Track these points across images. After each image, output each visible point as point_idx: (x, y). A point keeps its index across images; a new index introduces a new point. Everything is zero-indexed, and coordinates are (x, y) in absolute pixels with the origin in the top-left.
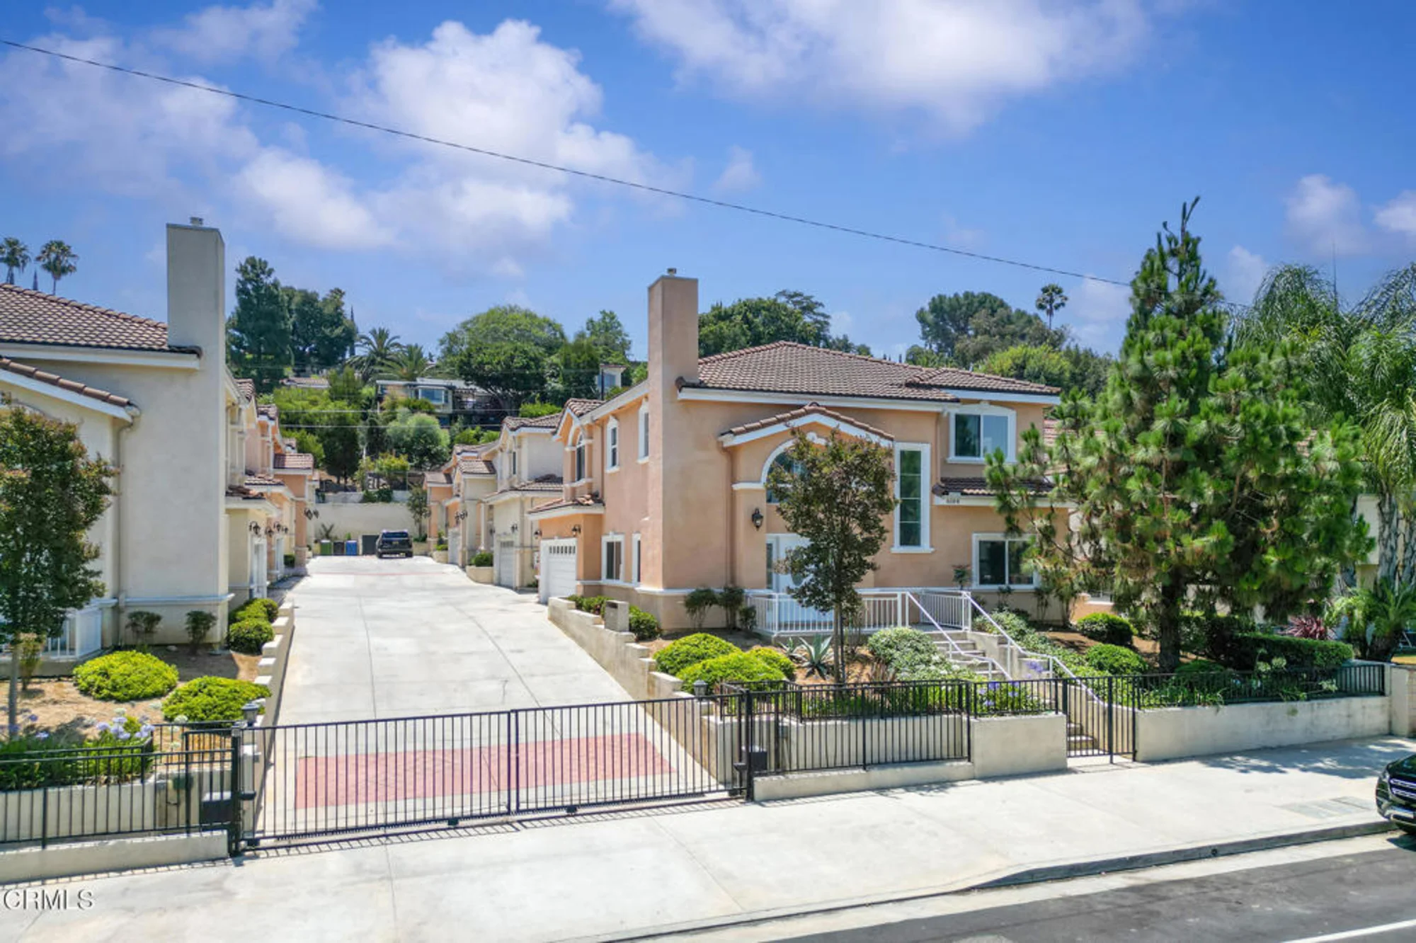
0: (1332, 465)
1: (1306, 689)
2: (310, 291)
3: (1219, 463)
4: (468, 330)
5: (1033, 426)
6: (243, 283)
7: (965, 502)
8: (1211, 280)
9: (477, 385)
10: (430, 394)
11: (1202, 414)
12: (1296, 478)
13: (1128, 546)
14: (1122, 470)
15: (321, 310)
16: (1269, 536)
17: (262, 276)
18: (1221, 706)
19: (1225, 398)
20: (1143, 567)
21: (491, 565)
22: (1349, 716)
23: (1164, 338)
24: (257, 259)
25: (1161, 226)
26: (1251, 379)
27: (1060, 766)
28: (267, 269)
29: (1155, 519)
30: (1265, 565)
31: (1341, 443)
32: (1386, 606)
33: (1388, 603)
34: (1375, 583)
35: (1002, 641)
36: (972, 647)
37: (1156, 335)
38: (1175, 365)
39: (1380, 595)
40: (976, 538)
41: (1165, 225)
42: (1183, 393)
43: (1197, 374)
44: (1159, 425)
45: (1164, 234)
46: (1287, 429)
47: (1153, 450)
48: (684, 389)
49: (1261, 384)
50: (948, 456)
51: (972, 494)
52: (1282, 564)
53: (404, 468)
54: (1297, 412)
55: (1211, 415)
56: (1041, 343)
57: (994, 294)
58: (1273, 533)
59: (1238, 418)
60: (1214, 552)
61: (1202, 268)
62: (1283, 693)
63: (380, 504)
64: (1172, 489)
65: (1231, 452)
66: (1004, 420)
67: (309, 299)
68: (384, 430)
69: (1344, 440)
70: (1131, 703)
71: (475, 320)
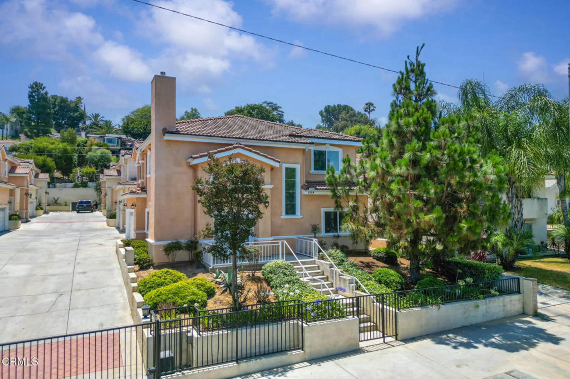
0: (493, 177)
1: (482, 293)
2: (64, 97)
3: (436, 175)
4: (134, 115)
5: (348, 156)
6: (32, 93)
7: (317, 193)
8: (430, 84)
9: (132, 137)
10: (110, 141)
11: (428, 150)
12: (475, 184)
13: (392, 218)
14: (389, 178)
15: (69, 105)
16: (462, 213)
17: (40, 90)
18: (441, 305)
19: (439, 142)
20: (400, 228)
21: (115, 218)
22: (504, 306)
23: (408, 111)
24: (38, 82)
25: (407, 57)
26: (452, 132)
27: (355, 348)
28: (43, 87)
29: (405, 205)
30: (461, 229)
31: (497, 165)
32: (512, 241)
33: (513, 239)
34: (506, 230)
35: (331, 266)
36: (317, 268)
37: (405, 110)
38: (414, 125)
39: (509, 235)
40: (323, 210)
41: (408, 57)
42: (419, 139)
43: (425, 130)
44: (407, 156)
45: (408, 61)
46: (470, 158)
47: (404, 168)
48: (166, 134)
49: (456, 135)
50: (310, 170)
51: (320, 189)
52: (469, 229)
53: (94, 172)
54: (475, 149)
55: (432, 151)
56: (366, 125)
57: (349, 105)
58: (464, 212)
59: (446, 152)
60: (435, 222)
61: (426, 78)
62: (471, 296)
63: (82, 188)
64: (413, 188)
65: (443, 169)
66: (337, 153)
67: (64, 100)
68: (85, 156)
69: (499, 164)
70: (394, 306)
71: (138, 111)
